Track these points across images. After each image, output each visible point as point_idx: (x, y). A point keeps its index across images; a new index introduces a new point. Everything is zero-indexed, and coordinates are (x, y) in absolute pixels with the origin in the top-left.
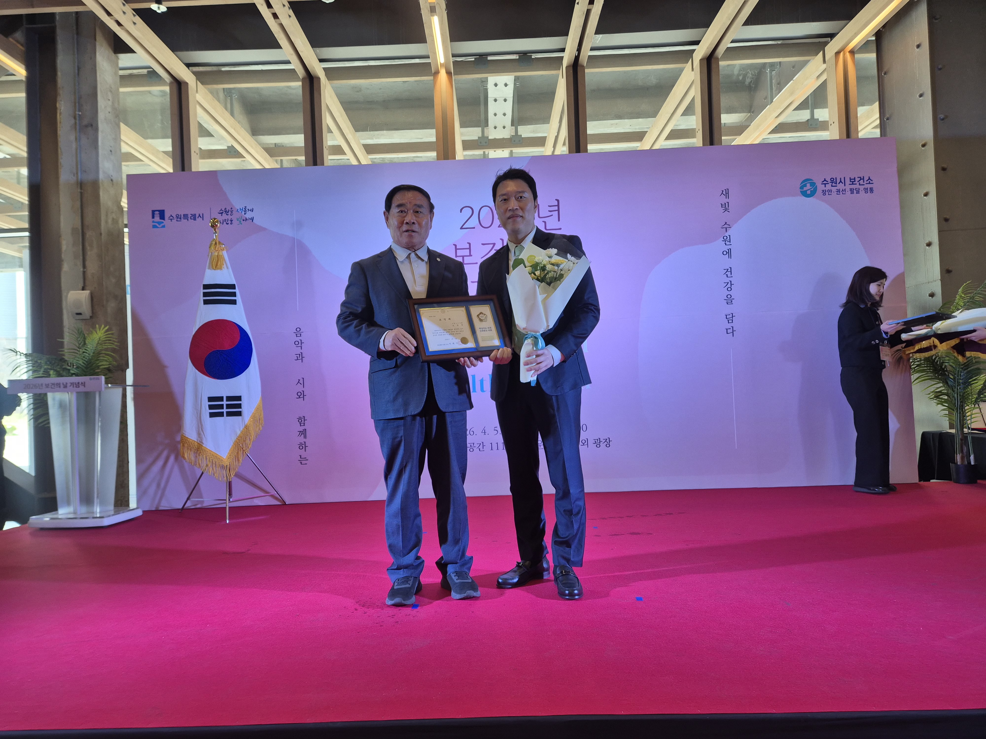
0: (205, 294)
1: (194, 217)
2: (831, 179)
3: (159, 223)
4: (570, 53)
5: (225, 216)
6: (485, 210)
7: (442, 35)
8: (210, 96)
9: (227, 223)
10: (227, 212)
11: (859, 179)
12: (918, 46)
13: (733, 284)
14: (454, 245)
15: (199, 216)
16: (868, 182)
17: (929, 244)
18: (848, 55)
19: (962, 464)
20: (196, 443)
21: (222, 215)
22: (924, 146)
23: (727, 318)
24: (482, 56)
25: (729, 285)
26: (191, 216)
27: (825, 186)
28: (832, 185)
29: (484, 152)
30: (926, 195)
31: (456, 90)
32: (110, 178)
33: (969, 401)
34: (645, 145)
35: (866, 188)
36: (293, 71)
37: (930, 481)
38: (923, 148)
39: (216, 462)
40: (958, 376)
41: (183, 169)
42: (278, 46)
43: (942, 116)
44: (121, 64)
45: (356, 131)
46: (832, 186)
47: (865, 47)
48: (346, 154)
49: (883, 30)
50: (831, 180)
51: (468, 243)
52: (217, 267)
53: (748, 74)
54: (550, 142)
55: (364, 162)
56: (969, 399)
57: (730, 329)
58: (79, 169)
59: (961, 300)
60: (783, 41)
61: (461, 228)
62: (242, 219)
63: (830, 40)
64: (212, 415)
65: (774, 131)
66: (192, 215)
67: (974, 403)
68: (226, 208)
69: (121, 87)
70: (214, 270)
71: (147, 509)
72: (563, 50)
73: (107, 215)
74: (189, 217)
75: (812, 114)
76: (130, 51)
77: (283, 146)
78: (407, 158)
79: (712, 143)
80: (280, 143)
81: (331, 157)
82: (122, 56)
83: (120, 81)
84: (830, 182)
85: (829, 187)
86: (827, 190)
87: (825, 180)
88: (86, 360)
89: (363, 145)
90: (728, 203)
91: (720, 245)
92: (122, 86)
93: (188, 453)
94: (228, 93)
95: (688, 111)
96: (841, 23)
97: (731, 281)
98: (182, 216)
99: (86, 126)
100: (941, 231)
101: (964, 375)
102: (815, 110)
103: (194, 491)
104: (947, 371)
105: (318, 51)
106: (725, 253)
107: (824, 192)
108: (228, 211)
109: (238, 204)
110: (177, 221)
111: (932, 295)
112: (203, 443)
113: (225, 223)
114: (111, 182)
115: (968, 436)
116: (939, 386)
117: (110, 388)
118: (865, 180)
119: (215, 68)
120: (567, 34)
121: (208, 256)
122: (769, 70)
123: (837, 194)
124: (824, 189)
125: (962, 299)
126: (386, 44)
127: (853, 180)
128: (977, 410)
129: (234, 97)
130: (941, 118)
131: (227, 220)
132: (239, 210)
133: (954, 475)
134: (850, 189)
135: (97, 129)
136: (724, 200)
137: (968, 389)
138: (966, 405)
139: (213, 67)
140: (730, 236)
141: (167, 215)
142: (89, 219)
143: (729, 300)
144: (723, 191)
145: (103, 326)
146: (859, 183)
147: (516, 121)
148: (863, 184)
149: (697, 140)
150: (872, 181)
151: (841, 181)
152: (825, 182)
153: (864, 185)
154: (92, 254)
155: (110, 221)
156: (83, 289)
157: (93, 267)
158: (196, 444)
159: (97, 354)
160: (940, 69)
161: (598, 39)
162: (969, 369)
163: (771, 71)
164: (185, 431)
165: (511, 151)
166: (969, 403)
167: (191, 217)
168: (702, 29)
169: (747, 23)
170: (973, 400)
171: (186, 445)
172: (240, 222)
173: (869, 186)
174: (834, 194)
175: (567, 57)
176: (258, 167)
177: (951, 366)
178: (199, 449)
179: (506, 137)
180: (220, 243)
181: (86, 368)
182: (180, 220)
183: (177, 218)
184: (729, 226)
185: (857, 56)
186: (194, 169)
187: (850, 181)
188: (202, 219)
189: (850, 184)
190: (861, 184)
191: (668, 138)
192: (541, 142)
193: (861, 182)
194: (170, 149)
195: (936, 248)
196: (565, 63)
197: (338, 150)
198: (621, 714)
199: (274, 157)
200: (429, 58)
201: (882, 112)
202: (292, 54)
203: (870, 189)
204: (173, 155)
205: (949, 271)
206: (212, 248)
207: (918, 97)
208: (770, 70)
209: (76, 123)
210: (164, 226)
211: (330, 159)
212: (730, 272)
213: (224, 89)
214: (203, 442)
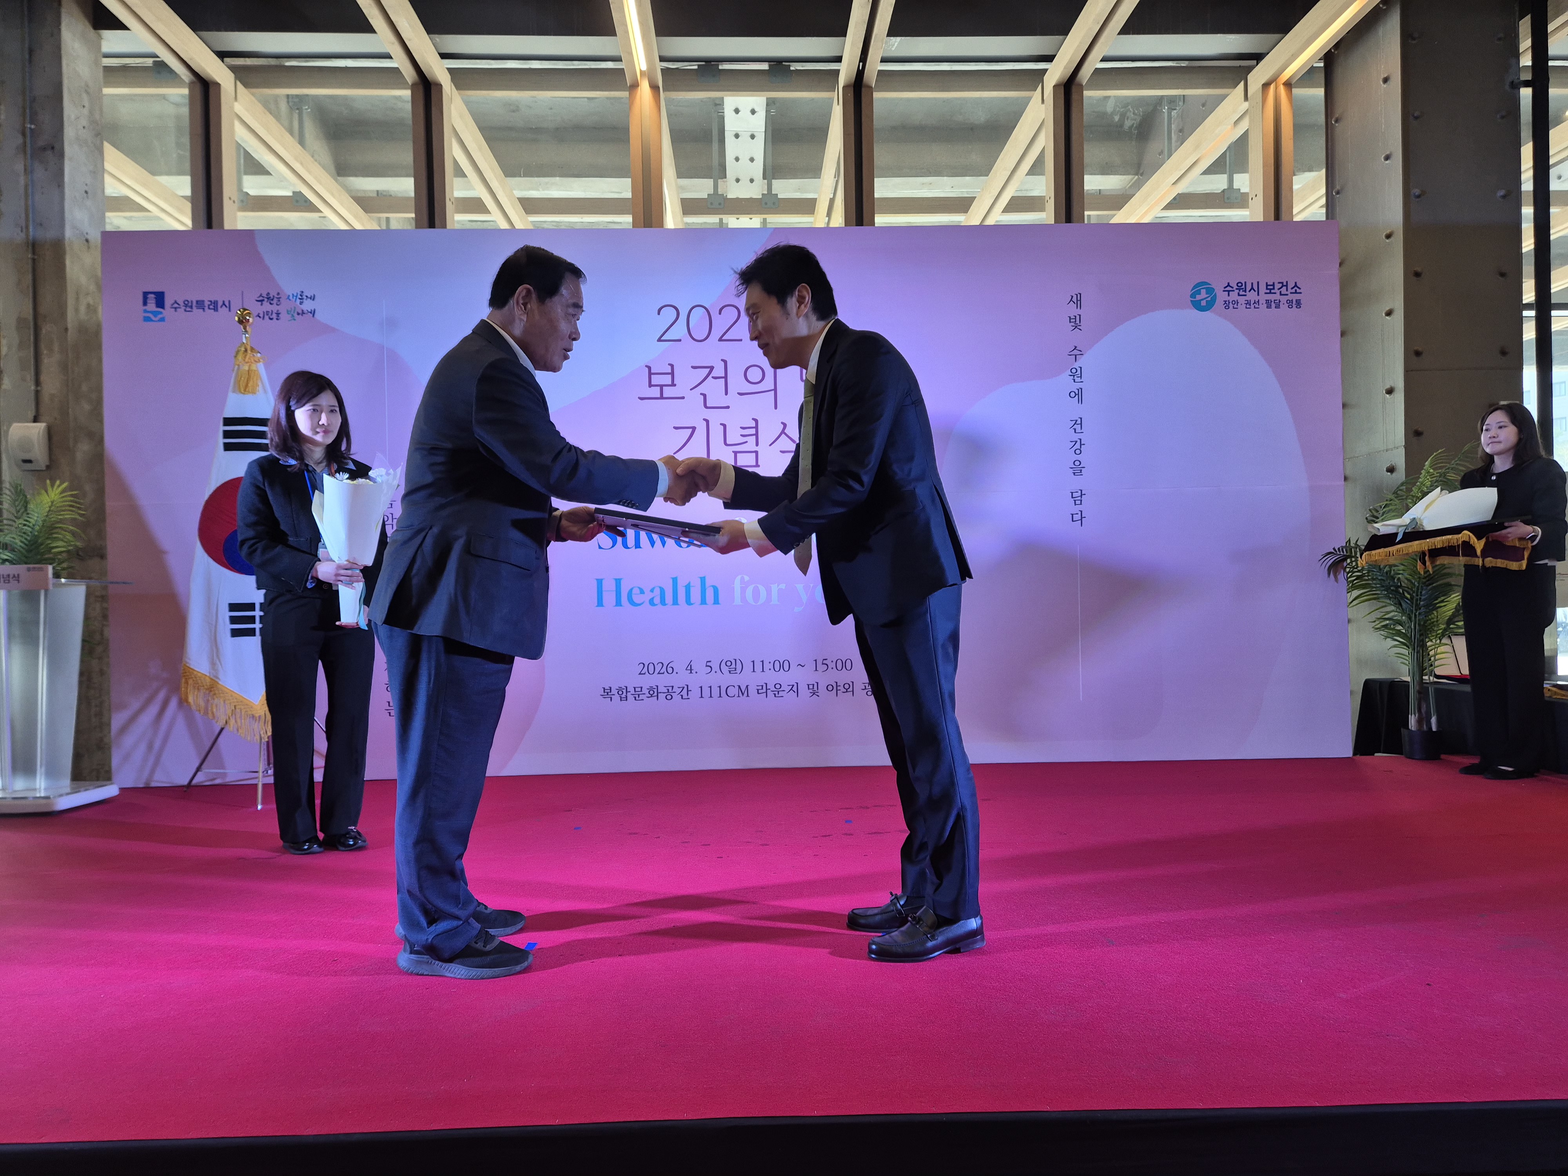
0: (227, 434)
1: (214, 305)
2: (1238, 283)
3: (155, 314)
4: (849, 65)
5: (266, 306)
6: (698, 313)
7: (642, 23)
8: (259, 107)
9: (271, 317)
10: (270, 299)
11: (1281, 285)
12: (1386, 80)
13: (1084, 444)
14: (646, 366)
15: (224, 304)
16: (1293, 291)
17: (1390, 391)
18: (1282, 90)
19: (1418, 730)
20: (207, 678)
21: (262, 305)
22: (1388, 236)
23: (1074, 496)
24: (711, 62)
25: (1078, 446)
26: (209, 303)
27: (1229, 295)
28: (1239, 293)
29: (721, 220)
30: (1389, 313)
31: (669, 116)
32: (84, 236)
33: (1433, 634)
34: (973, 218)
35: (1291, 300)
36: (396, 70)
37: (1373, 755)
38: (1387, 241)
39: (241, 711)
40: (1418, 596)
41: (209, 225)
42: (369, 29)
43: (1417, 191)
44: (106, 48)
45: (507, 175)
46: (1239, 295)
47: (1307, 77)
48: (490, 213)
49: (1336, 52)
50: (1238, 286)
51: (669, 364)
52: (247, 390)
53: (1128, 113)
54: (822, 207)
55: (519, 225)
56: (1434, 630)
57: (1077, 514)
58: (31, 219)
59: (1428, 477)
60: (1191, 62)
61: (659, 340)
62: (296, 313)
63: (1256, 64)
64: (235, 633)
65: (1169, 206)
66: (211, 301)
67: (1440, 637)
68: (269, 293)
69: (105, 87)
70: (242, 395)
71: (129, 784)
72: (839, 59)
73: (77, 299)
74: (206, 305)
75: (1231, 181)
76: (119, 25)
77: (391, 195)
78: (597, 223)
79: (1069, 220)
80: (385, 191)
81: (458, 217)
82: (107, 34)
83: (105, 77)
84: (1237, 289)
85: (1234, 296)
86: (1231, 301)
87: (1228, 285)
88: (29, 538)
89: (518, 198)
90: (1080, 315)
91: (1065, 382)
92: (108, 84)
93: (194, 694)
94: (296, 103)
95: (1036, 169)
96: (1271, 37)
97: (1080, 440)
98: (194, 304)
99: (44, 149)
100: (1408, 371)
101: (1427, 593)
102: (1235, 176)
103: (210, 756)
104: (1401, 586)
105: (437, 39)
106: (1073, 394)
107: (1227, 305)
108: (272, 297)
109: (289, 286)
110: (185, 311)
111: (1391, 470)
112: (219, 679)
113: (266, 317)
114: (86, 243)
115: (1428, 688)
116: (1392, 611)
117: (64, 584)
118: (1290, 287)
119: (273, 62)
120: (844, 34)
121: (233, 370)
122: (1166, 108)
123: (1246, 308)
124: (1227, 298)
125: (1430, 476)
126: (551, 35)
127: (1272, 287)
128: (1448, 648)
129: (305, 111)
130: (1417, 194)
131: (270, 314)
132: (291, 297)
133: (1406, 747)
134: (1266, 300)
135: (61, 155)
136: (1073, 310)
137: (1433, 616)
138: (1427, 640)
139: (269, 59)
140: (1081, 368)
141: (168, 302)
142: (47, 303)
143: (1077, 469)
144: (1072, 297)
145: (58, 482)
146: (1281, 292)
147: (772, 172)
148: (1287, 293)
149: (1046, 214)
150: (1300, 288)
151: (1252, 288)
152: (1228, 289)
153: (1287, 295)
154: (50, 362)
155: (83, 309)
156: (36, 420)
157: (52, 384)
158: (208, 680)
159: (50, 528)
160: (1416, 118)
161: (894, 45)
162: (1434, 585)
163: (1171, 110)
164: (190, 659)
165: (765, 220)
166: (1433, 636)
167: (209, 305)
168: (1057, 36)
169: (1125, 30)
170: (1439, 632)
171: (190, 682)
172: (293, 316)
173: (1295, 297)
174: (1242, 307)
175: (846, 71)
176: (343, 227)
177: (1407, 579)
178: (212, 688)
179: (755, 197)
180: (252, 349)
181: (29, 551)
182: (190, 309)
183: (186, 306)
184: (1079, 353)
185: (1296, 91)
186: (227, 226)
187: (1267, 289)
188: (228, 309)
189: (1266, 293)
190: (1282, 293)
191: (1006, 210)
192: (807, 206)
193: (1284, 290)
194: (188, 192)
195: (1399, 397)
196: (842, 81)
197: (475, 205)
198: (813, 1114)
199: (373, 213)
200: (621, 61)
201: (1330, 182)
202: (393, 44)
203: (1296, 302)
204: (193, 199)
205: (1418, 434)
206: (240, 357)
207: (1383, 160)
208: (1168, 108)
209: (25, 143)
210: (162, 320)
211: (458, 219)
212: (1080, 425)
213: (288, 96)
214: (220, 677)
